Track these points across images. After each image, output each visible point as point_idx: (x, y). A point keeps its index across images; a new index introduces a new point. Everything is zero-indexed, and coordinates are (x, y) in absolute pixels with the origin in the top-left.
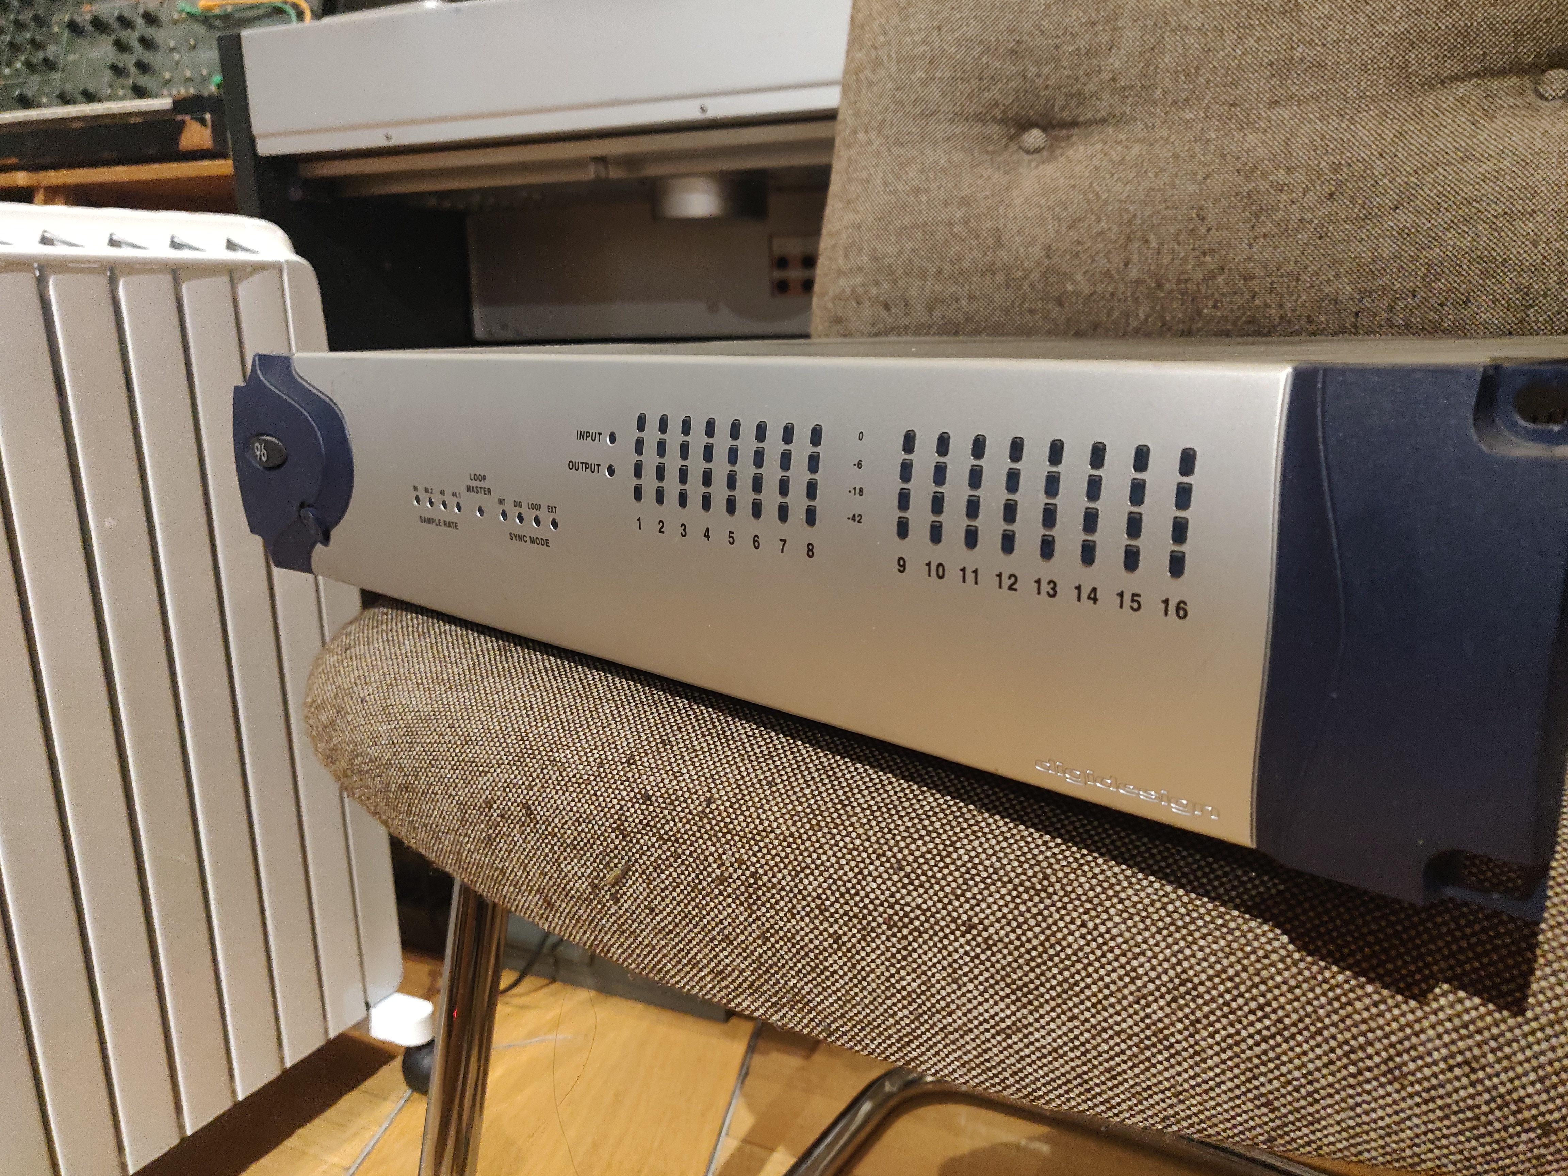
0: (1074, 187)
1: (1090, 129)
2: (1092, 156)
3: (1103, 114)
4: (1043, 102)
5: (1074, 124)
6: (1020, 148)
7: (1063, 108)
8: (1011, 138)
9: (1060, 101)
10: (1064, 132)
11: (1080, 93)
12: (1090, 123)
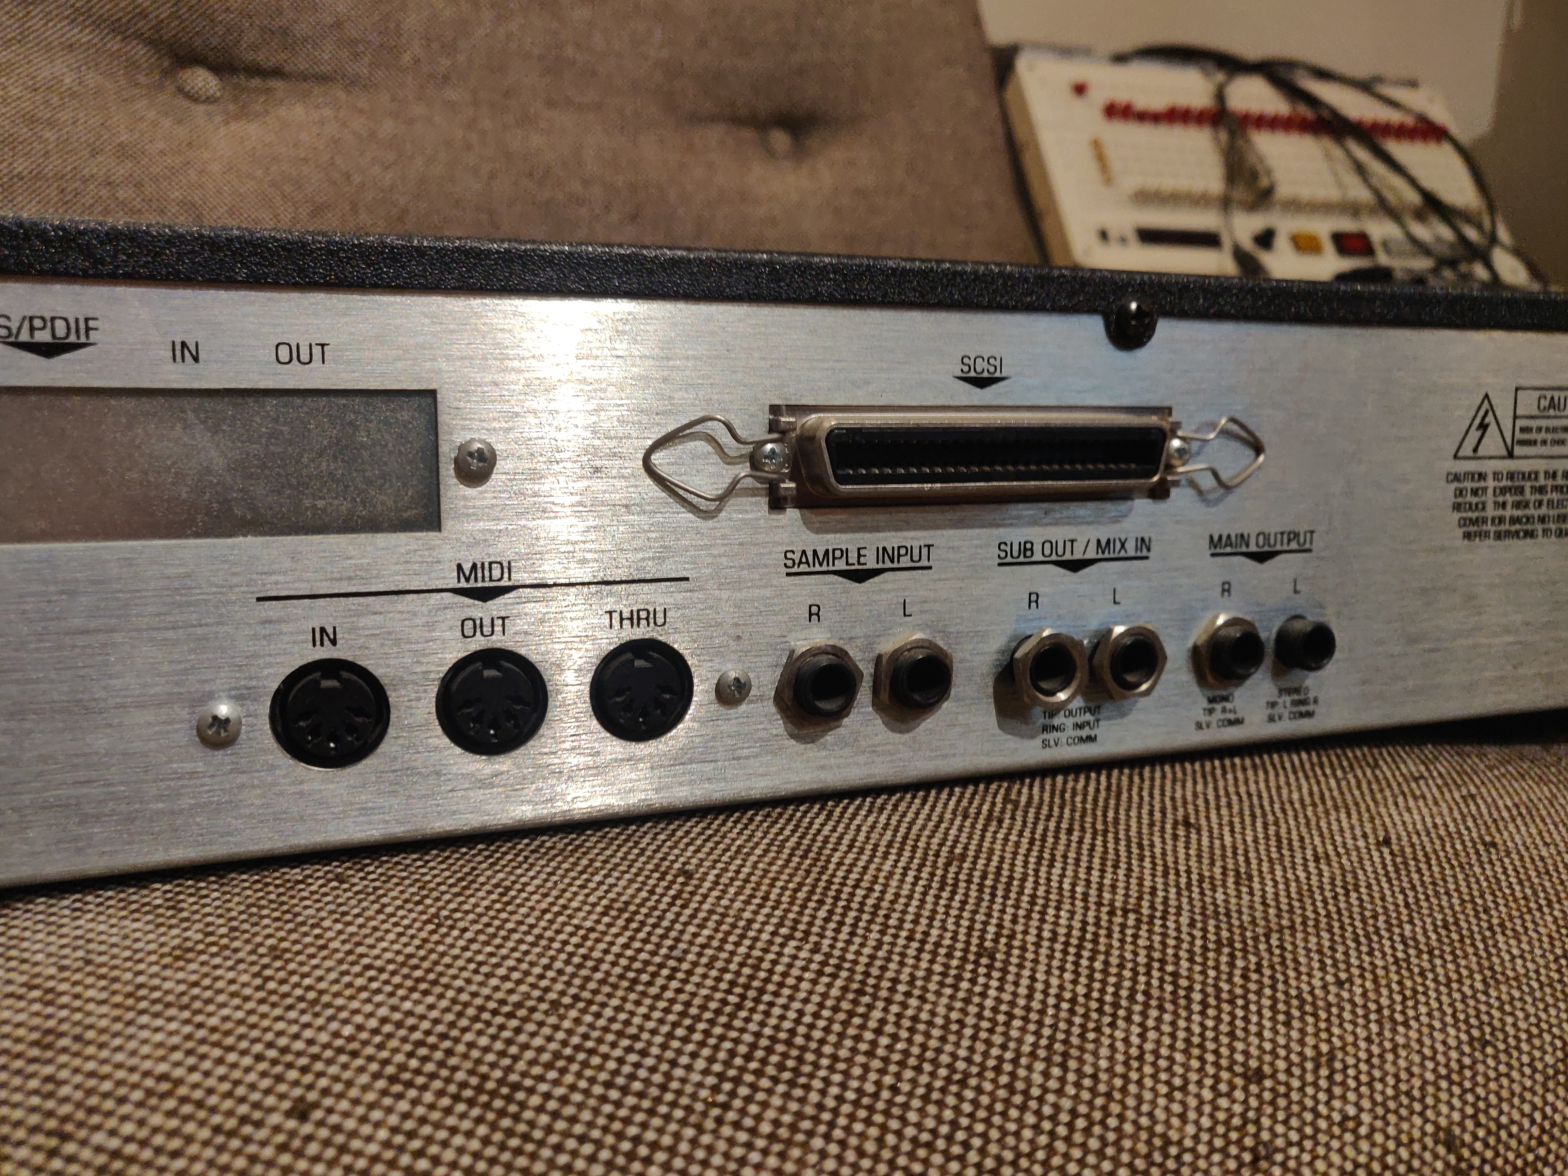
0: (305, 160)
1: (306, 86)
2: (322, 123)
3: (324, 69)
4: (220, 30)
5: (277, 73)
6: (180, 90)
7: (254, 47)
8: (165, 73)
9: (251, 36)
10: (256, 82)
11: (285, 32)
12: (304, 77)
